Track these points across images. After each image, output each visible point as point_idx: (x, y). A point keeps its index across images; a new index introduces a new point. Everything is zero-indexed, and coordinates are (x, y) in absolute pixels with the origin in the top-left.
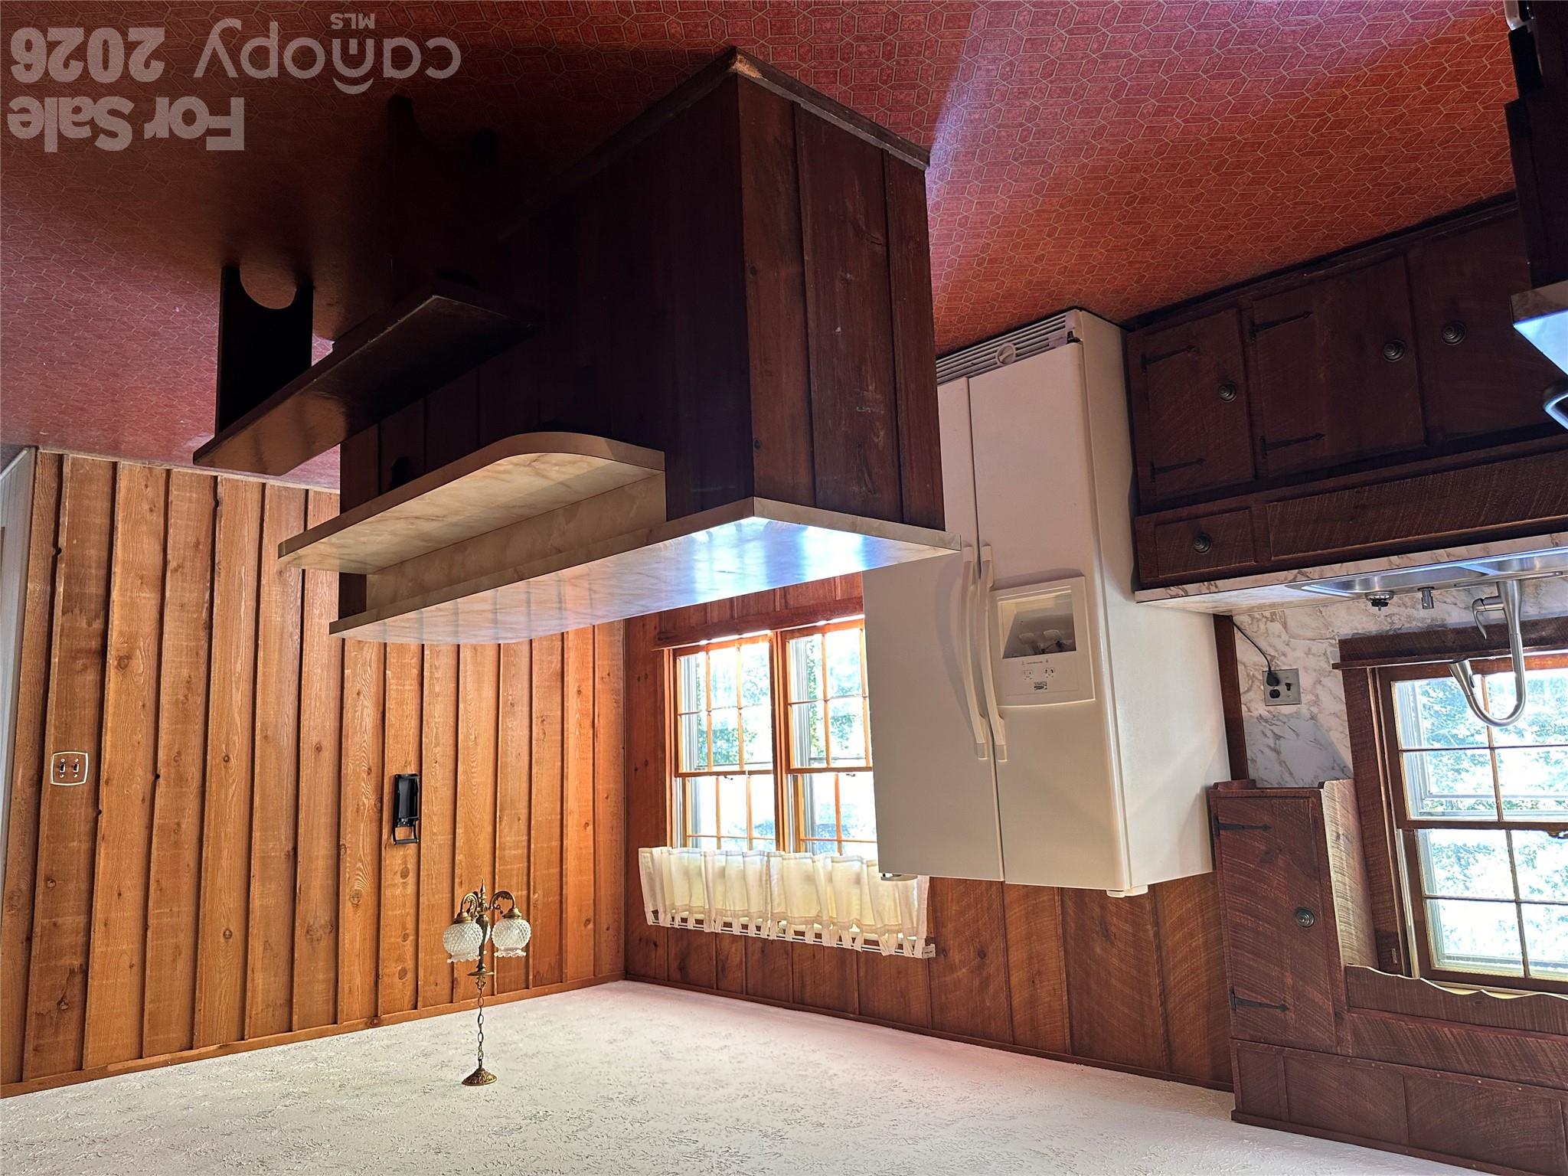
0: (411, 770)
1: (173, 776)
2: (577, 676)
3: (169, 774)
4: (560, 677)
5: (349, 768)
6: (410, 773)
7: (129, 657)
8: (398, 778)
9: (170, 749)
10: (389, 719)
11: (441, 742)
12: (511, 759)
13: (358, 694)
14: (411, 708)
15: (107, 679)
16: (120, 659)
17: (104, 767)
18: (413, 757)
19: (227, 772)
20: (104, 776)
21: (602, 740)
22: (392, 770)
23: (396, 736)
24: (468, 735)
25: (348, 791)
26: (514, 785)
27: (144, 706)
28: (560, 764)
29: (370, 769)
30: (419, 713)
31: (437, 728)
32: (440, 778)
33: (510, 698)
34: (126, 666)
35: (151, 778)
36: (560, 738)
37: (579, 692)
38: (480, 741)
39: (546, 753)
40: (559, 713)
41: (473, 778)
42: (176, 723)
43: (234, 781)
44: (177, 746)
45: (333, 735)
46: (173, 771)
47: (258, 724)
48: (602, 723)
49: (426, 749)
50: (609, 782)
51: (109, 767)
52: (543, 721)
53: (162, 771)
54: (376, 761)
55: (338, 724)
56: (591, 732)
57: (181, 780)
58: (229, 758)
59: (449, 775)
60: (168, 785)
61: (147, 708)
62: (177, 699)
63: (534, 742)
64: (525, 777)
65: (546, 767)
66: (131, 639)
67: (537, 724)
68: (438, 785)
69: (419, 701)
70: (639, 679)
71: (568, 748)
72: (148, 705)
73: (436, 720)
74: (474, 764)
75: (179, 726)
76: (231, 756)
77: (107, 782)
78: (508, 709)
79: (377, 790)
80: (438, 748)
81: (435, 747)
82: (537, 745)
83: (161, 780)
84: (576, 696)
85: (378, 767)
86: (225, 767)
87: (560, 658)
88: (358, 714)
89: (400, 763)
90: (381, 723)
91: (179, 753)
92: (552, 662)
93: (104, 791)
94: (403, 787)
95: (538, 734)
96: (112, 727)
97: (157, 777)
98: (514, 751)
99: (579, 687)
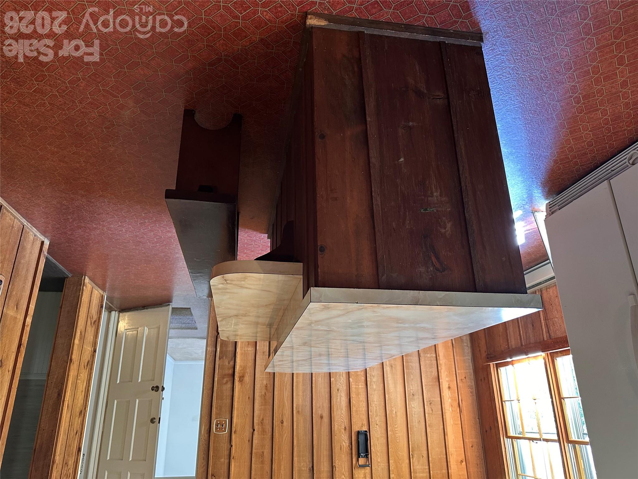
0: (365, 428)
1: (260, 430)
2: (447, 379)
3: (259, 428)
4: (437, 380)
5: (336, 427)
6: (365, 430)
7: (243, 377)
8: (358, 433)
9: (259, 417)
10: (352, 402)
11: (379, 414)
12: (416, 424)
13: (338, 390)
14: (363, 397)
15: (235, 387)
16: (240, 377)
17: (234, 425)
18: (365, 422)
19: (282, 428)
20: (233, 430)
21: (465, 414)
22: (356, 428)
23: (356, 411)
24: (392, 411)
25: (335, 438)
26: (418, 437)
27: (249, 398)
28: (442, 427)
29: (345, 428)
30: (367, 399)
31: (376, 407)
32: (379, 432)
33: (412, 391)
34: (242, 381)
35: (252, 430)
36: (441, 413)
37: (449, 388)
38: (399, 414)
39: (434, 420)
40: (439, 399)
41: (397, 433)
42: (262, 405)
43: (285, 433)
44: (262, 416)
45: (327, 410)
46: (260, 427)
47: (295, 405)
48: (464, 405)
49: (371, 418)
50: (473, 438)
51: (236, 425)
52: (430, 404)
53: (256, 428)
54: (348, 423)
55: (329, 405)
56: (459, 410)
57: (263, 431)
58: (283, 421)
59: (384, 431)
60: (258, 434)
61: (250, 399)
62: (262, 395)
63: (426, 415)
64: (424, 434)
65: (434, 429)
66: (244, 368)
67: (427, 405)
68: (379, 436)
69: (366, 393)
70: (481, 380)
71: (446, 418)
72: (250, 397)
73: (375, 403)
74: (396, 426)
75: (262, 407)
76: (284, 421)
77: (235, 432)
78: (411, 397)
79: (349, 438)
80: (377, 417)
81: (376, 417)
82: (429, 416)
83: (256, 432)
84: (447, 390)
85: (349, 426)
86: (282, 426)
87: (436, 370)
88: (339, 400)
89: (359, 425)
90: (349, 404)
91: (263, 420)
92: (432, 372)
93: (234, 436)
94: (362, 438)
95: (429, 411)
96: (237, 407)
97: (254, 430)
98: (416, 419)
99: (449, 385)
